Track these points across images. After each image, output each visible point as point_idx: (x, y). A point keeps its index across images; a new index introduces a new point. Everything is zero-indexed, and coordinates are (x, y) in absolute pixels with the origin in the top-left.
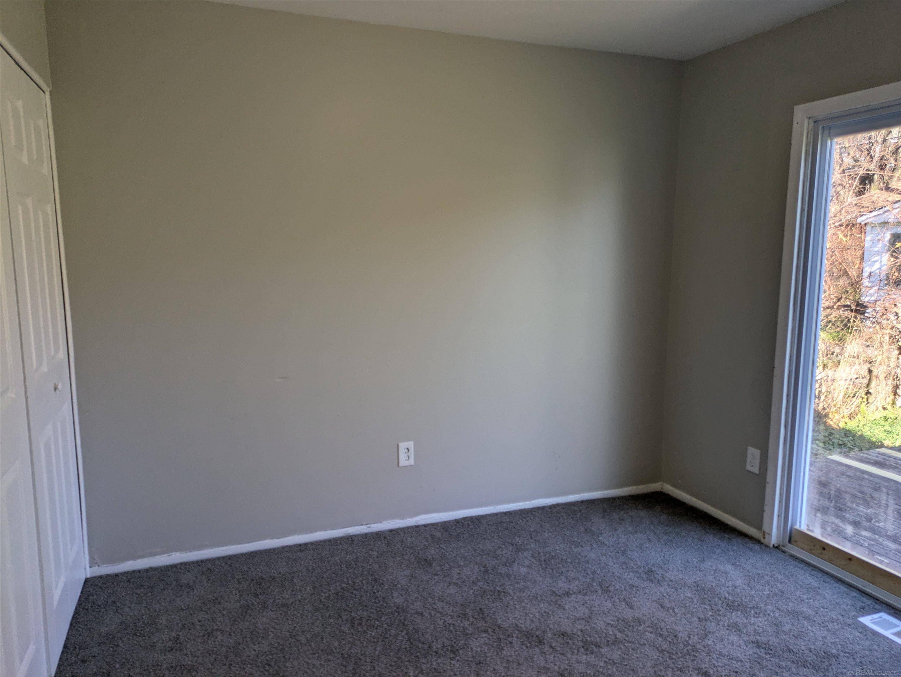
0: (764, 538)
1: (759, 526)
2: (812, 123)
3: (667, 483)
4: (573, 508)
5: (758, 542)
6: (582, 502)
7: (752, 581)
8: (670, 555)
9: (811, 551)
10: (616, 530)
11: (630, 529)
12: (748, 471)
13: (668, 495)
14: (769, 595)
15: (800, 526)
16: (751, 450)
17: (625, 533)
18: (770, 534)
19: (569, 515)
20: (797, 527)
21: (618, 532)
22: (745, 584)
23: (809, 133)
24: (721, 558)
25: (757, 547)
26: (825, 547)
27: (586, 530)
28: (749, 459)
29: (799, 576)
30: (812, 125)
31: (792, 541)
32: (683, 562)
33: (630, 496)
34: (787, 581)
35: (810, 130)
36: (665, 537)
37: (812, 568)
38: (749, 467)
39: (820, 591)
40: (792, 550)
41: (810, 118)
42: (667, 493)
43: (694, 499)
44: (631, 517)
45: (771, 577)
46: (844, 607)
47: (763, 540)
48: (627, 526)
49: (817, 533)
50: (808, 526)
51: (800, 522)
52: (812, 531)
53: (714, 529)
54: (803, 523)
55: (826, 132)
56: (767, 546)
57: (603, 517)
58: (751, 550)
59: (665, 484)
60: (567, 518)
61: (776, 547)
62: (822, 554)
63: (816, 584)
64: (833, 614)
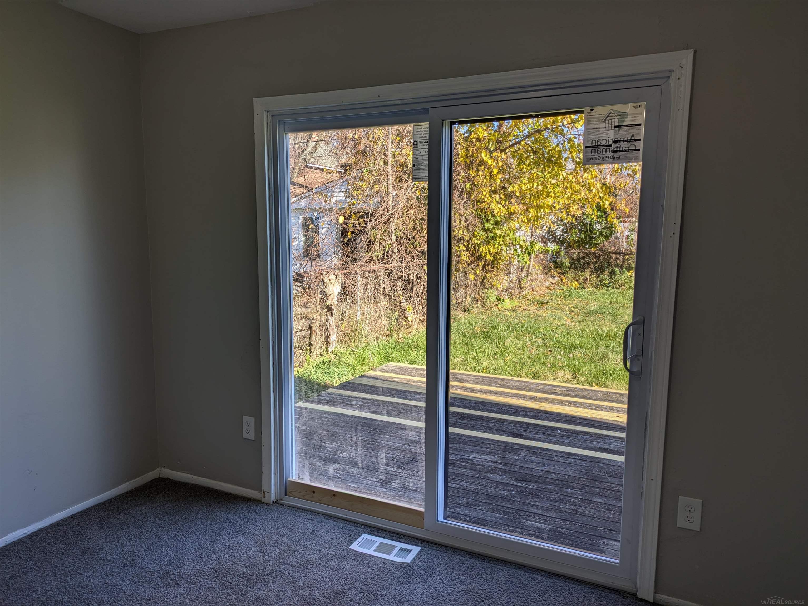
0: (265, 497)
1: (259, 488)
2: (270, 116)
3: (165, 467)
4: (62, 528)
5: (260, 502)
6: (72, 517)
7: (263, 546)
8: (183, 546)
9: (303, 498)
10: (118, 539)
11: (135, 531)
12: (245, 439)
13: (168, 479)
14: (280, 554)
15: (292, 477)
16: (246, 419)
17: (129, 538)
18: (269, 493)
19: (58, 540)
20: (290, 479)
21: (121, 541)
22: (258, 551)
23: (269, 125)
24: (231, 531)
25: (260, 508)
26: (313, 490)
27: (82, 552)
28: (245, 427)
29: (299, 524)
30: (270, 118)
31: (288, 493)
32: (197, 550)
33: (127, 493)
34: (291, 534)
35: (269, 123)
36: (173, 529)
37: (307, 512)
38: (245, 435)
39: (318, 533)
40: (290, 501)
41: (268, 112)
42: (166, 477)
43: (195, 477)
44: (134, 517)
45: (278, 534)
46: (337, 540)
47: (263, 500)
48: (131, 529)
49: (307, 481)
50: (299, 476)
51: (292, 474)
52: (303, 479)
53: (219, 503)
54: (294, 474)
55: (282, 126)
56: (267, 504)
57: (101, 528)
58: (256, 513)
59: (163, 469)
60: (55, 544)
61: (275, 503)
62: (313, 497)
63: (312, 527)
64: (332, 552)
